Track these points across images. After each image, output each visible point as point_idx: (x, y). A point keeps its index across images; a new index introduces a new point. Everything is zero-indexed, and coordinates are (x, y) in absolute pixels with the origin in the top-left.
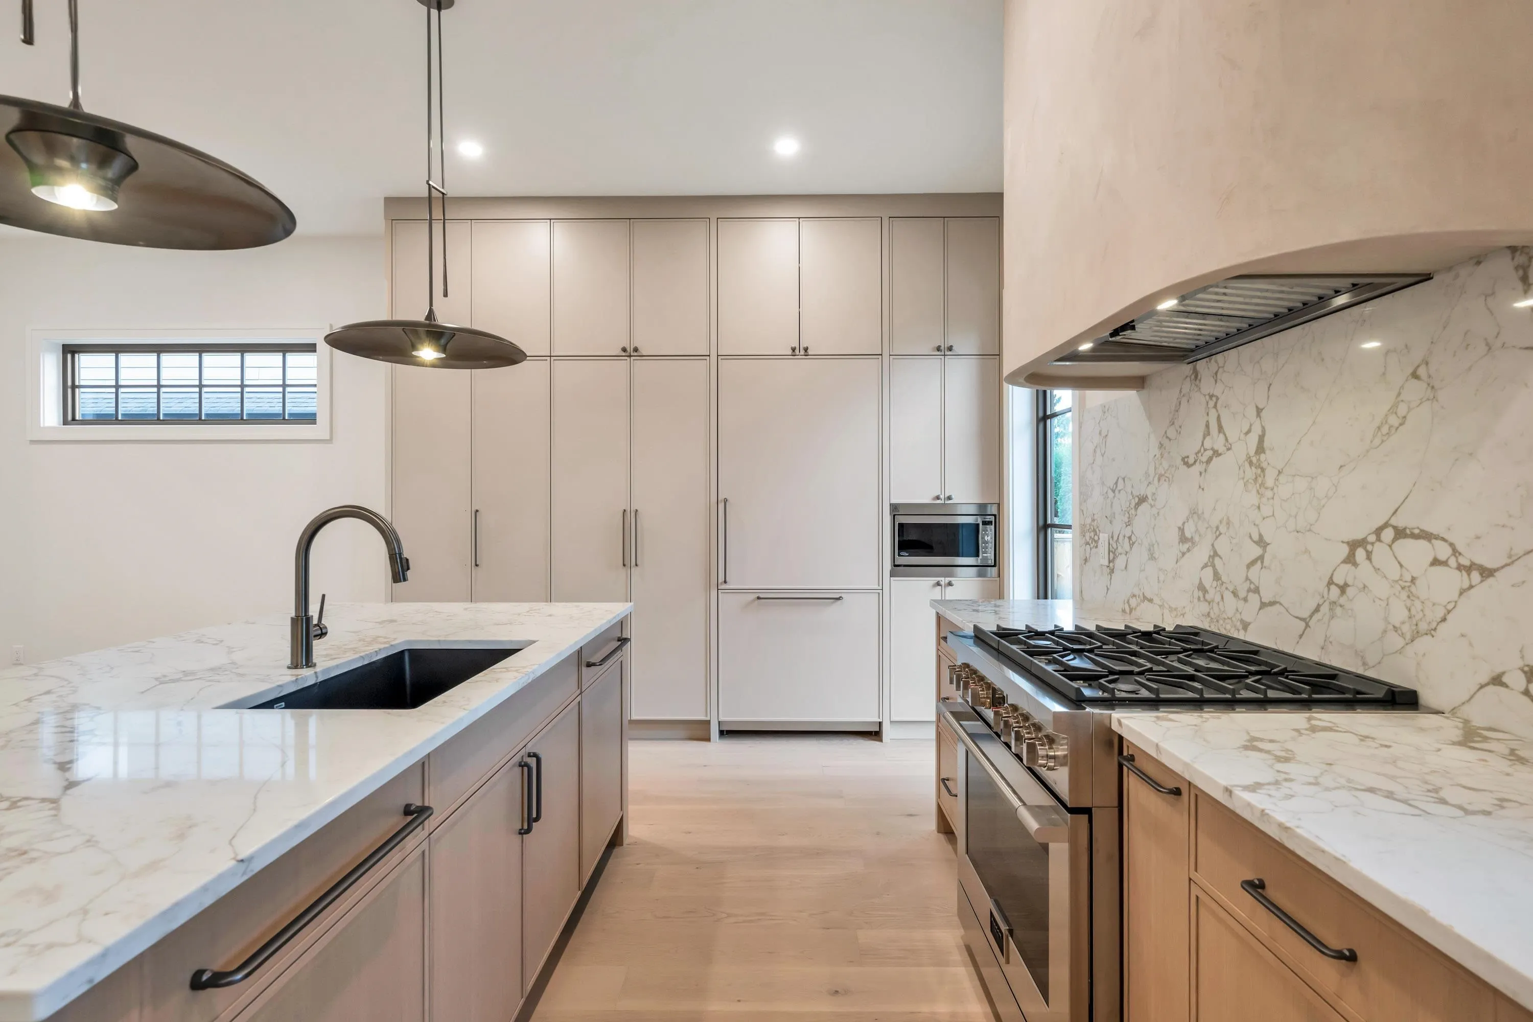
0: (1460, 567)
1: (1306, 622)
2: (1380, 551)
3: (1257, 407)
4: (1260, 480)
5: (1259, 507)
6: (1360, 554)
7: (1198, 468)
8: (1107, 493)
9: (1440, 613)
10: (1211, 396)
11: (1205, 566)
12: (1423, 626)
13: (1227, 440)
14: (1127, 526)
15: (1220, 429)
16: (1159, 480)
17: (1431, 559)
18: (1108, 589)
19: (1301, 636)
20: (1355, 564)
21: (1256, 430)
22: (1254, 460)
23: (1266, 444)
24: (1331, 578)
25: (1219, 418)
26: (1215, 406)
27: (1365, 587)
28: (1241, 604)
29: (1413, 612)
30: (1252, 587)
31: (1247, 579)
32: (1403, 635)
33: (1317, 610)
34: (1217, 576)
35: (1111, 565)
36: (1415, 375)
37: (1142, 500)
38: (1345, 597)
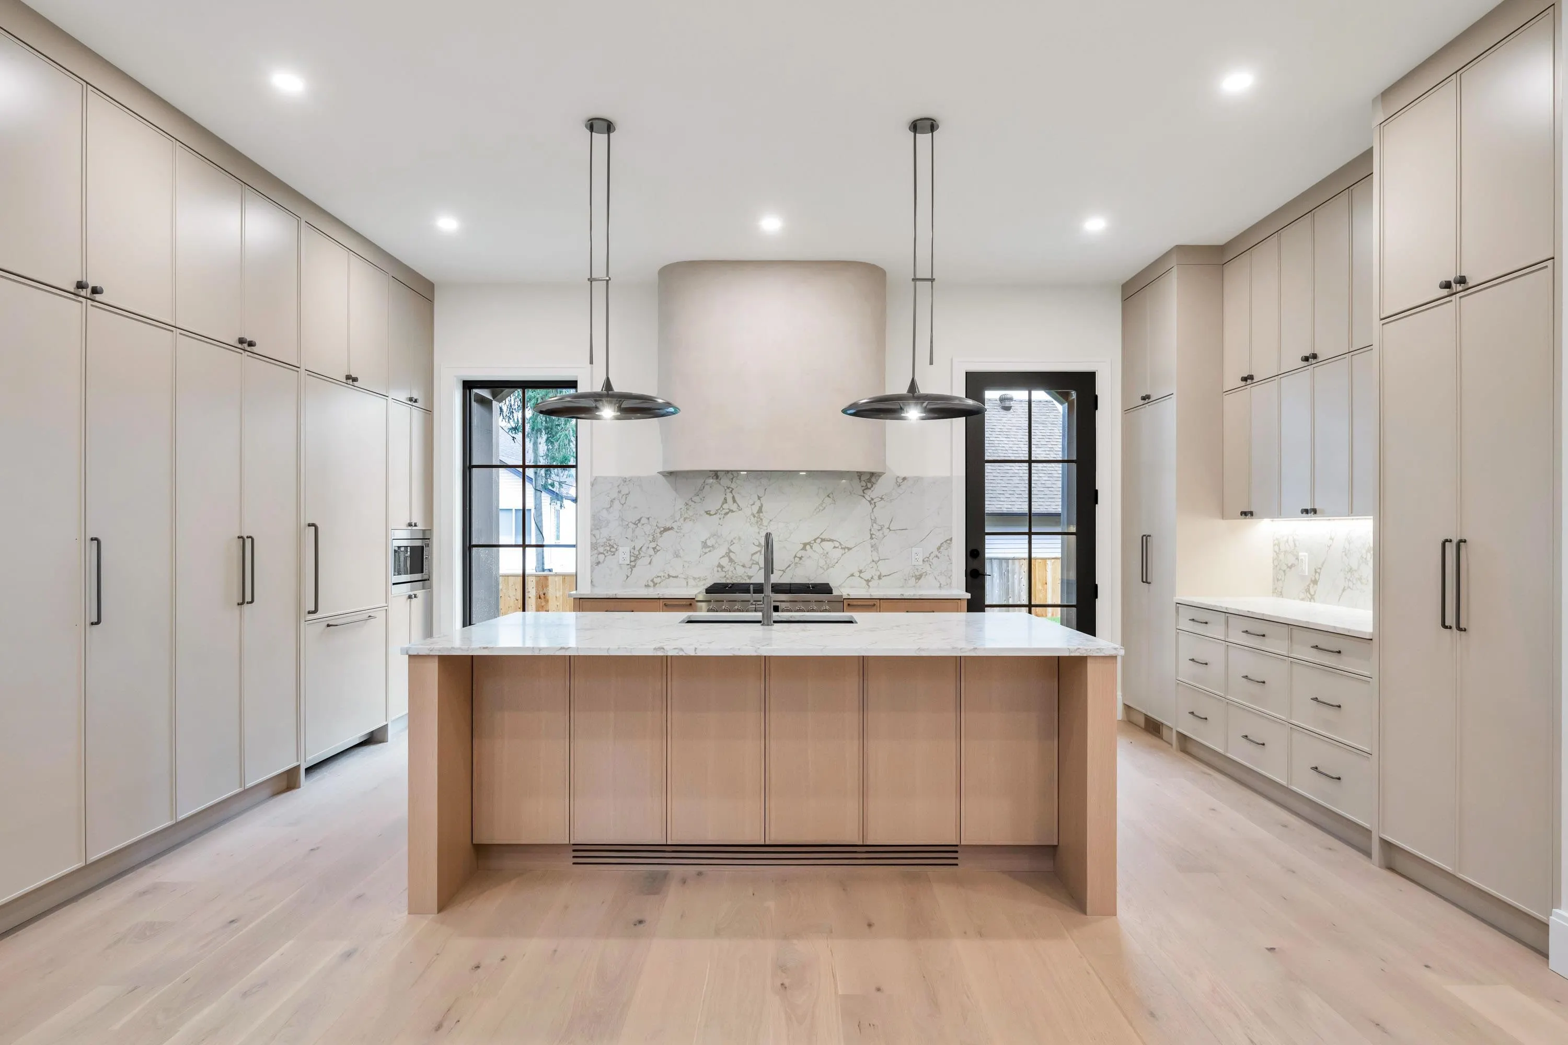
0: (842, 548)
1: (784, 571)
2: (815, 546)
3: (758, 496)
4: (760, 523)
5: (759, 533)
6: (808, 547)
7: (718, 516)
8: (628, 525)
9: (836, 561)
10: (728, 488)
11: (723, 557)
12: (831, 565)
13: (739, 506)
14: (651, 542)
15: (734, 501)
16: (685, 519)
17: (833, 547)
18: (628, 577)
19: (781, 577)
20: (806, 550)
21: (758, 504)
22: (756, 515)
23: (763, 509)
24: (796, 555)
25: (733, 497)
26: (731, 492)
27: (810, 557)
28: (747, 570)
29: (827, 562)
30: (755, 562)
31: (751, 559)
32: (824, 569)
33: (789, 566)
34: (731, 560)
35: (633, 564)
36: (828, 496)
37: (666, 529)
38: (801, 561)
